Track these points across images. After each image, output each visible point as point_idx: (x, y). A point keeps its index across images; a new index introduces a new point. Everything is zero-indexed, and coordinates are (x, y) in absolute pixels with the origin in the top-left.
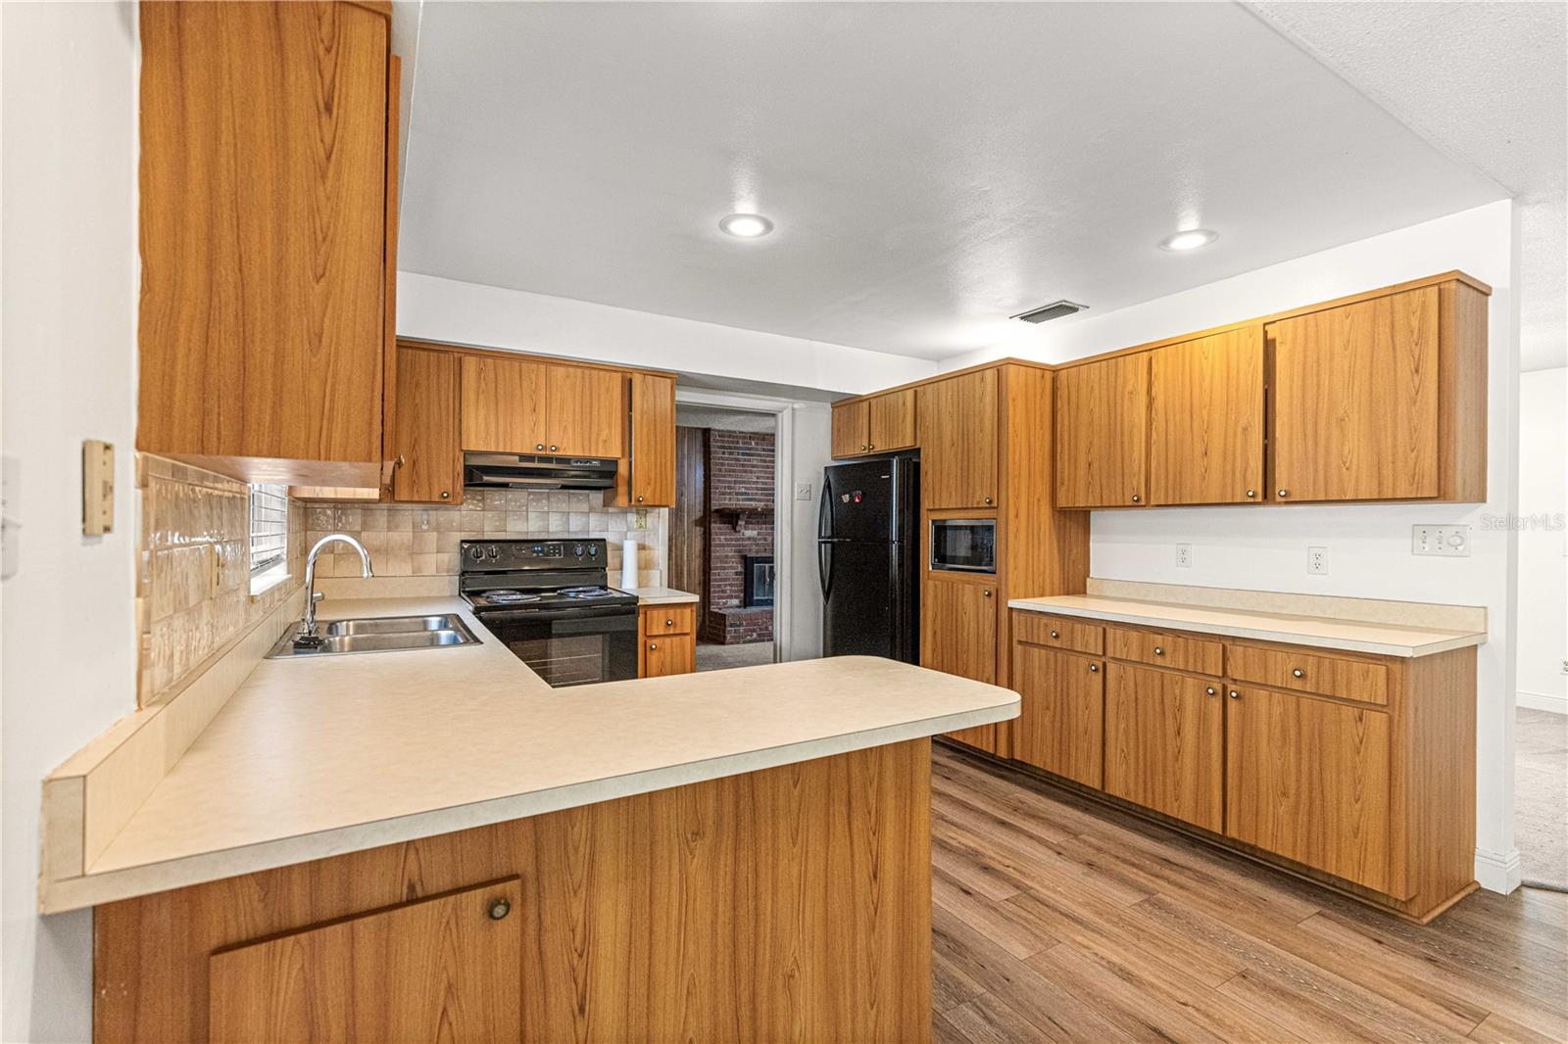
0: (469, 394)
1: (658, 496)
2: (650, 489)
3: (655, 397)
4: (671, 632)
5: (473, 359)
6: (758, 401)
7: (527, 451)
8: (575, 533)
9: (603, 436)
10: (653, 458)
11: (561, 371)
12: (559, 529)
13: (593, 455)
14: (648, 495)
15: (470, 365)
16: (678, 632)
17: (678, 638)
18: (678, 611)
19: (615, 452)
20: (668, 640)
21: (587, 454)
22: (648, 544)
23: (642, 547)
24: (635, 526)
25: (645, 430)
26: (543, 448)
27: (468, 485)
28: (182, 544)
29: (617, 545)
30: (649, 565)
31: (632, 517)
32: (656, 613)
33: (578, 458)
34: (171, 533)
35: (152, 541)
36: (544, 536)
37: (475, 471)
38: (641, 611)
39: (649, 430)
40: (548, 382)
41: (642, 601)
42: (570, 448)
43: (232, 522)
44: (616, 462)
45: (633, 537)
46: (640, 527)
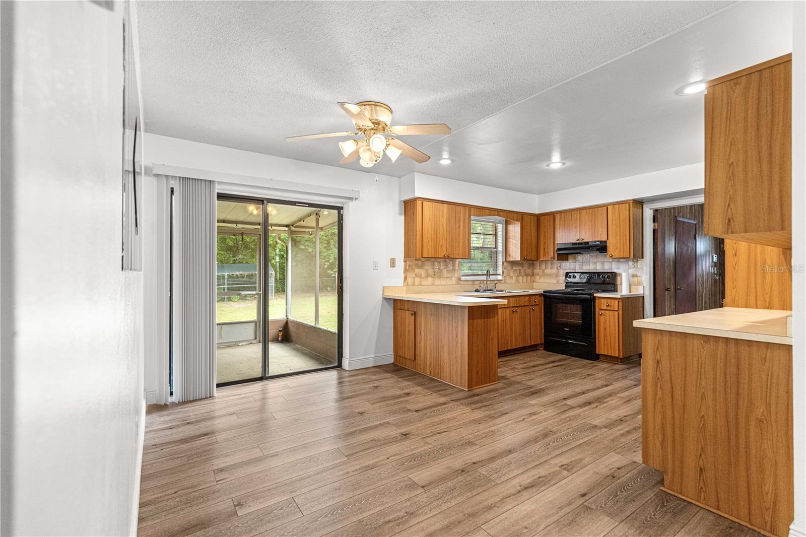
0: (557, 226)
1: (622, 253)
2: (618, 251)
3: (619, 212)
4: (609, 309)
5: (558, 215)
6: (692, 199)
7: (573, 242)
8: (607, 270)
9: (600, 232)
10: (619, 238)
11: (584, 211)
12: (601, 268)
13: (596, 240)
14: (616, 253)
15: (558, 216)
16: (612, 309)
17: (612, 312)
18: (612, 301)
19: (605, 238)
20: (608, 312)
21: (594, 240)
22: (638, 274)
23: (633, 276)
24: (633, 266)
25: (614, 227)
26: (578, 240)
27: (558, 254)
28: (419, 268)
29: (620, 275)
30: (639, 284)
31: (631, 263)
32: (602, 300)
33: (592, 242)
34: (414, 267)
35: (407, 268)
36: (595, 271)
37: (559, 249)
38: (597, 299)
39: (616, 228)
40: (580, 217)
41: (596, 295)
42: (587, 237)
43: (446, 266)
44: (606, 242)
45: (631, 271)
46: (635, 267)
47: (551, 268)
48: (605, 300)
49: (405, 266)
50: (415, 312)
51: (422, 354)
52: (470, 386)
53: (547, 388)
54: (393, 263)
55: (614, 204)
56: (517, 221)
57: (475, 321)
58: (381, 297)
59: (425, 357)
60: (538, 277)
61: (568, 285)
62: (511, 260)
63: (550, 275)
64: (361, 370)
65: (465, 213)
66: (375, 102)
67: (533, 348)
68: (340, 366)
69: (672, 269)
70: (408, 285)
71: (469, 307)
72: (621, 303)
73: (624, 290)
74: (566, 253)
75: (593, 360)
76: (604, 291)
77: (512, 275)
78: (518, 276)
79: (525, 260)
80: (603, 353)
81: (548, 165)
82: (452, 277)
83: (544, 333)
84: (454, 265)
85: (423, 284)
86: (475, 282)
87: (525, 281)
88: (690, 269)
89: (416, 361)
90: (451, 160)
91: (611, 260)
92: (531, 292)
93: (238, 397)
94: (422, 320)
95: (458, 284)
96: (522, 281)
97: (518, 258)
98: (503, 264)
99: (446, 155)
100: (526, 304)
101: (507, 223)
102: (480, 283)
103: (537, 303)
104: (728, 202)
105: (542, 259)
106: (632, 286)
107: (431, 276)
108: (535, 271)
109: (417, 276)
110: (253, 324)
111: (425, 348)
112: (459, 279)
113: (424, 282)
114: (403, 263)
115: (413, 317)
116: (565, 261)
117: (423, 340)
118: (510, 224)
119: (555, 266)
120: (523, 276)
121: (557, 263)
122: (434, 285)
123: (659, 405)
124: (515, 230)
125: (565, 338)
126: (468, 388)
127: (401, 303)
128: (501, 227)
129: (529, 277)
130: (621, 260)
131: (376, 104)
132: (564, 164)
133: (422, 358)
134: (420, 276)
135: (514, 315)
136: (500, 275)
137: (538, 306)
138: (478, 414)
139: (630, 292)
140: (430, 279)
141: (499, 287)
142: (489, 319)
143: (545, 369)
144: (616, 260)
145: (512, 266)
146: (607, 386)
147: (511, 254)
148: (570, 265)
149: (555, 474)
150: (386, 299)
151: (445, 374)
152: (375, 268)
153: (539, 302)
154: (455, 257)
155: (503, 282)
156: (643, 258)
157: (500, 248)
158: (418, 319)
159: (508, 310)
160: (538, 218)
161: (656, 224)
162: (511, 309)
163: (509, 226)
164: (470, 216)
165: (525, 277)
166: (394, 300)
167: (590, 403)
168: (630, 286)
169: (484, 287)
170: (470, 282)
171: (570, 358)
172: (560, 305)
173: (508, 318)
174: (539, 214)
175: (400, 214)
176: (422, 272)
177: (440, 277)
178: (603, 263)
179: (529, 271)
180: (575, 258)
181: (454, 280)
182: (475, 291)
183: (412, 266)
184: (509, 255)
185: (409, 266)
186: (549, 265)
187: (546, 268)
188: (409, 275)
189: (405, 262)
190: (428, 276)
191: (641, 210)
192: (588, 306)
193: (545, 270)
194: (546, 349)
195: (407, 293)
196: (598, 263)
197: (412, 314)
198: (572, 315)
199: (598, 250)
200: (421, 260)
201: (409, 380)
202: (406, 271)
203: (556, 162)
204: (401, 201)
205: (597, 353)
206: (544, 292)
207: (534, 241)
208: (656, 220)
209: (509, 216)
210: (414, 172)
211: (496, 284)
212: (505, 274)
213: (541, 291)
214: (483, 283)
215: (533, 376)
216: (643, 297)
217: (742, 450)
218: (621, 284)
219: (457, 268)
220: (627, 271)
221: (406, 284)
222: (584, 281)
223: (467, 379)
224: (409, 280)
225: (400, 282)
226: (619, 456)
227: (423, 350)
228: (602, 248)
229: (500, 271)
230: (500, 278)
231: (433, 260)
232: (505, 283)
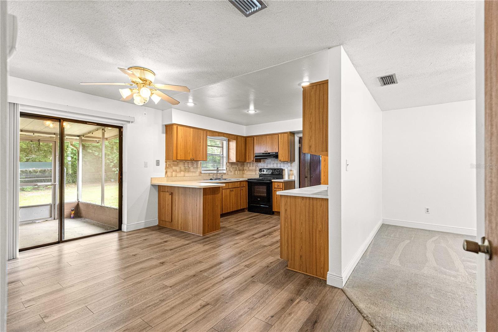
0: (255, 143)
1: (284, 159)
3: (284, 138)
5: (256, 137)
7: (263, 152)
9: (275, 148)
10: (283, 151)
11: (268, 136)
12: (276, 166)
13: (273, 152)
14: (282, 159)
15: (255, 138)
16: (280, 188)
18: (280, 183)
19: (277, 151)
20: (278, 189)
21: (272, 152)
22: (292, 170)
23: (291, 170)
24: (290, 166)
25: (281, 145)
26: (265, 151)
27: (255, 159)
28: (175, 166)
29: (285, 170)
30: (293, 175)
31: (289, 164)
32: (276, 183)
33: (271, 153)
34: (172, 165)
35: (168, 166)
36: (273, 168)
37: (256, 156)
38: (273, 182)
39: (282, 145)
40: (266, 139)
41: (273, 180)
42: (269, 151)
43: (193, 165)
44: (278, 153)
45: (289, 168)
46: (291, 166)
47: (253, 167)
48: (277, 183)
49: (166, 165)
50: (172, 193)
51: (176, 219)
52: (204, 233)
53: (246, 230)
54: (158, 163)
55: (281, 133)
56: (234, 140)
57: (207, 196)
58: (149, 184)
59: (178, 220)
60: (246, 171)
61: (260, 176)
62: (231, 161)
63: (252, 170)
64: (135, 231)
65: (203, 134)
66: (144, 68)
67: (242, 210)
68: (120, 229)
69: (309, 168)
70: (168, 176)
71: (203, 188)
72: (284, 185)
73: (286, 178)
74: (259, 158)
75: (270, 215)
76: (277, 178)
77: (231, 170)
78: (235, 171)
79: (238, 161)
80: (276, 211)
81: (248, 111)
82: (196, 172)
83: (248, 202)
84: (197, 165)
85: (178, 176)
86: (210, 175)
87: (239, 174)
88: (317, 167)
89: (173, 222)
90: (195, 104)
91: (281, 162)
92: (241, 179)
93: (38, 256)
94: (176, 197)
95: (200, 175)
96: (237, 174)
97: (235, 161)
98: (226, 164)
99: (191, 100)
100: (238, 186)
101: (229, 141)
102: (213, 175)
103: (244, 186)
104: (309, 139)
105: (247, 161)
106: (290, 176)
107: (183, 171)
108: (244, 168)
109: (173, 171)
110: (49, 207)
111: (178, 214)
112: (201, 173)
113: (179, 175)
114: (165, 163)
115: (171, 195)
116: (259, 163)
117: (177, 209)
118: (230, 141)
119: (254, 165)
120: (238, 171)
121: (255, 164)
122: (185, 176)
123: (286, 230)
124: (233, 145)
125: (258, 204)
126: (203, 234)
127: (163, 187)
128: (225, 143)
129: (241, 171)
130: (285, 162)
131: (145, 69)
132: (256, 111)
133: (176, 220)
134: (176, 171)
135: (231, 193)
136: (224, 170)
137: (245, 187)
138: (207, 247)
139: (289, 179)
140: (182, 173)
141: (224, 177)
142: (215, 195)
143: (247, 221)
144: (282, 162)
145: (232, 165)
146: (275, 226)
147: (231, 158)
148: (261, 165)
149: (241, 270)
150: (153, 186)
151: (190, 228)
152: (146, 166)
153: (245, 185)
154: (197, 160)
155: (227, 174)
156: (294, 161)
157: (225, 155)
158: (174, 197)
159: (228, 190)
160: (246, 138)
161: (300, 144)
162: (230, 189)
163: (230, 142)
164: (207, 136)
165: (239, 172)
166: (158, 185)
167: (265, 236)
168: (289, 175)
169: (215, 177)
170: (207, 175)
171: (260, 215)
172: (256, 187)
173: (228, 194)
174: (246, 137)
175: (163, 133)
176: (177, 168)
177: (189, 171)
178: (277, 164)
179: (241, 168)
180: (264, 161)
181: (197, 174)
182: (210, 180)
183: (171, 165)
184: (230, 159)
185: (169, 165)
186: (252, 165)
187: (250, 166)
188: (168, 170)
189: (166, 162)
190: (181, 171)
191: (293, 137)
192: (269, 186)
193: (250, 168)
194: (249, 211)
195: (167, 181)
196: (275, 164)
197: (170, 194)
198: (262, 191)
199: (274, 157)
200: (176, 161)
201: (168, 234)
202: (166, 168)
203: (252, 110)
204: (163, 125)
205: (273, 211)
206: (248, 179)
207: (243, 151)
208: (300, 143)
209: (230, 137)
210: (172, 108)
211: (222, 175)
212: (228, 170)
213: (246, 179)
214: (215, 175)
215: (239, 225)
216: (294, 181)
217: (314, 245)
218: (285, 175)
219: (199, 166)
220: (287, 168)
221: (166, 176)
222: (270, 173)
223: (202, 229)
224: (169, 174)
225: (163, 175)
226: (272, 258)
227: (176, 216)
228: (276, 156)
229: (225, 168)
230: (225, 172)
231: (184, 161)
232: (228, 175)
